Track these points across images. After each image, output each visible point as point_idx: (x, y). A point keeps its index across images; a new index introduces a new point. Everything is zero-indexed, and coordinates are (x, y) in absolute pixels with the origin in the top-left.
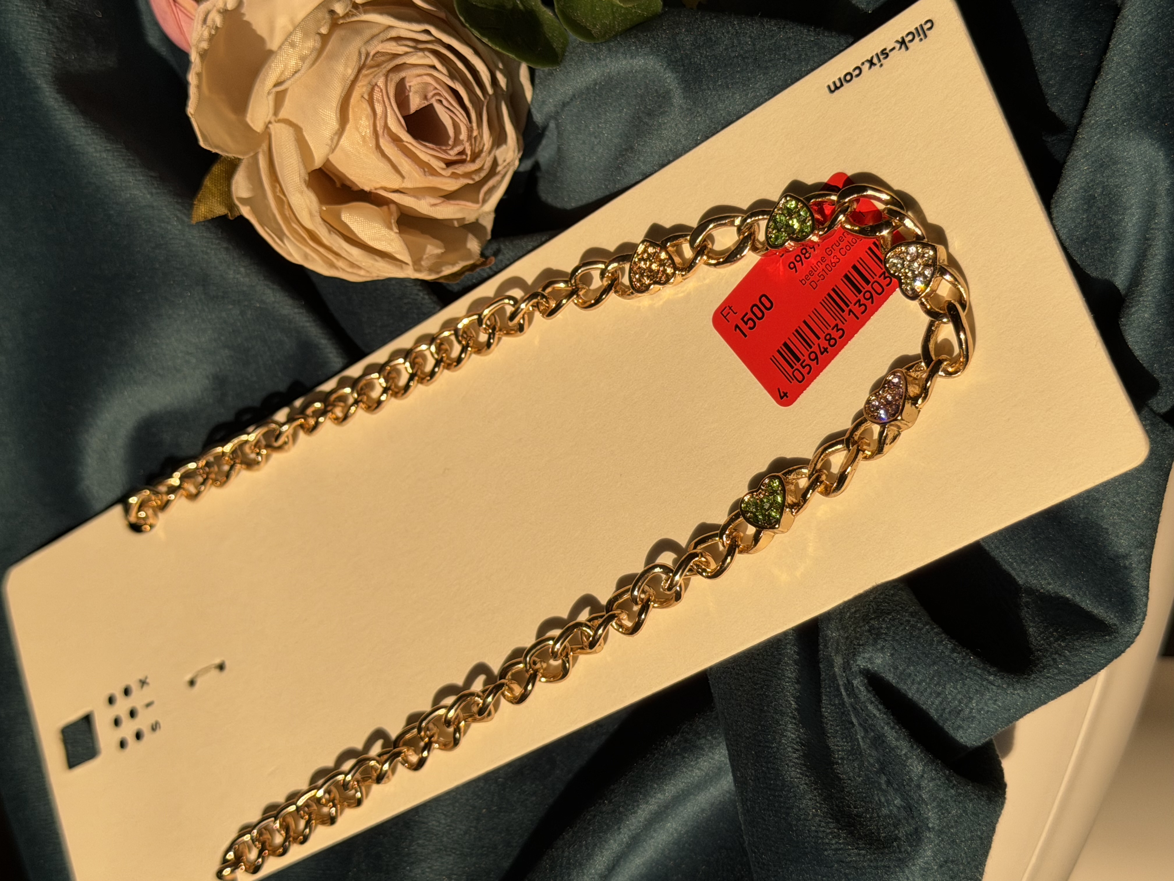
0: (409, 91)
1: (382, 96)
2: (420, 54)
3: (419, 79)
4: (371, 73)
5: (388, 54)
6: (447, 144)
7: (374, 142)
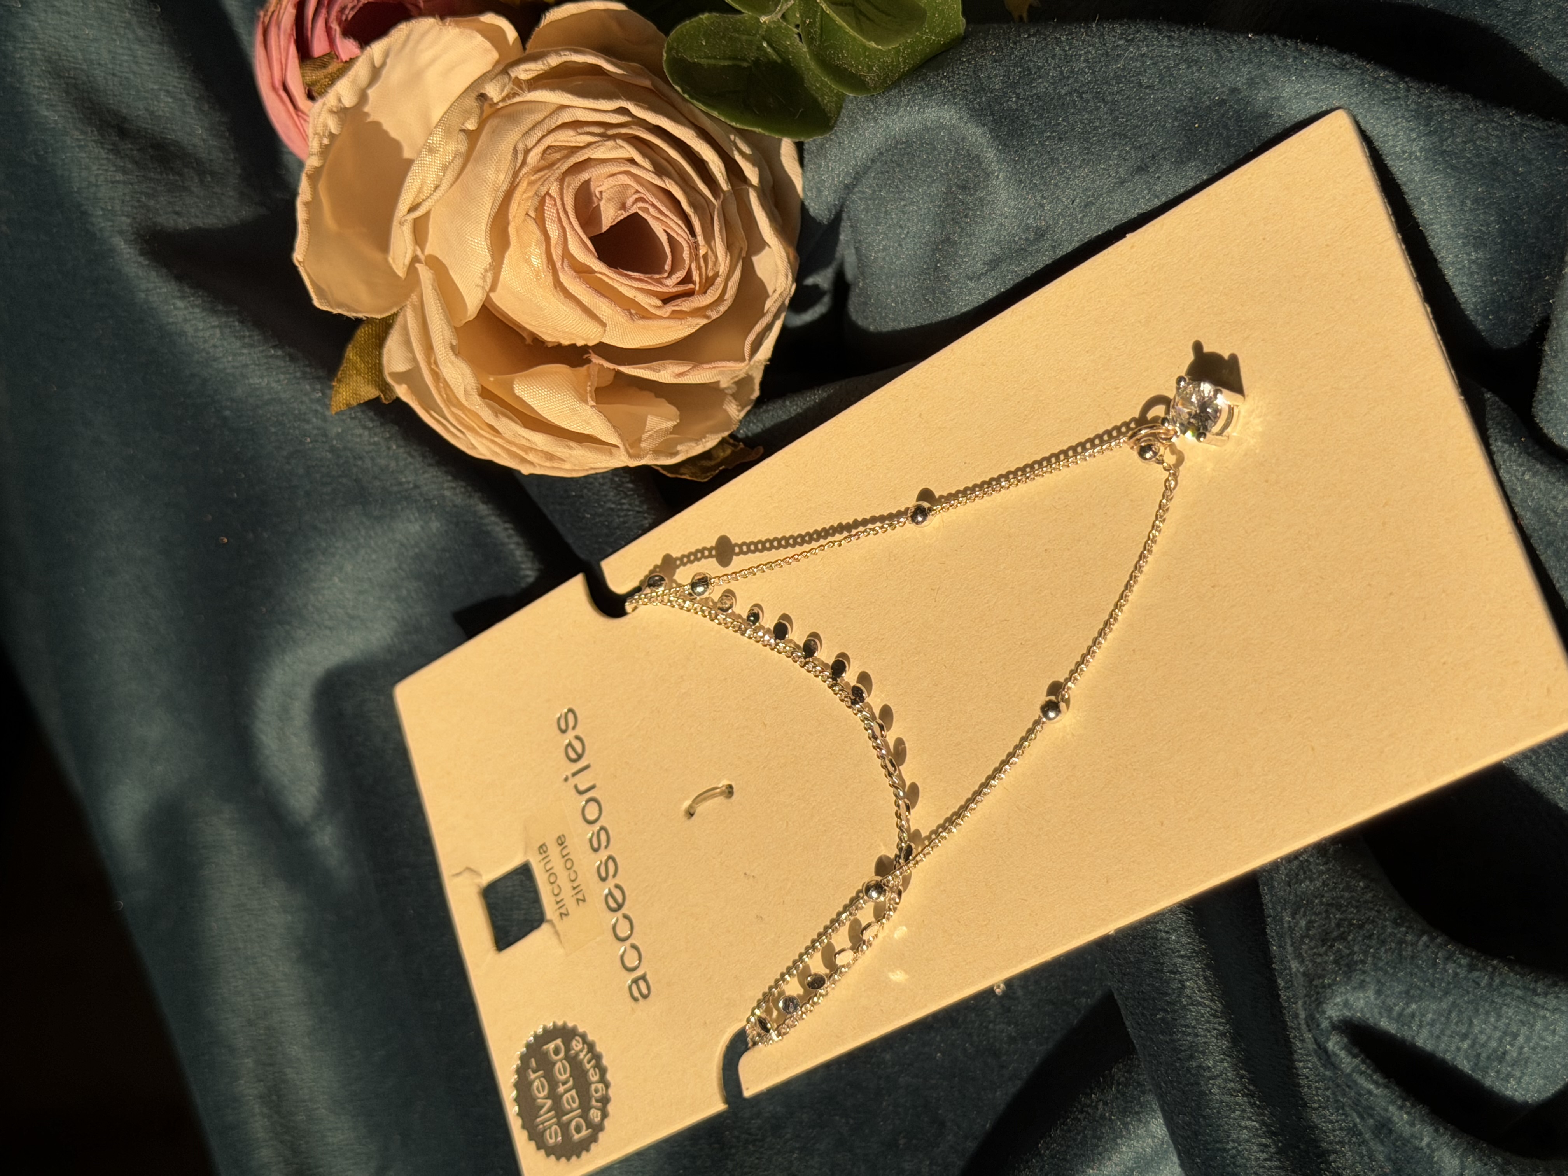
0: (600, 200)
1: (557, 210)
2: (610, 143)
3: (612, 181)
4: (540, 179)
5: (566, 147)
6: (660, 270)
7: (550, 278)
